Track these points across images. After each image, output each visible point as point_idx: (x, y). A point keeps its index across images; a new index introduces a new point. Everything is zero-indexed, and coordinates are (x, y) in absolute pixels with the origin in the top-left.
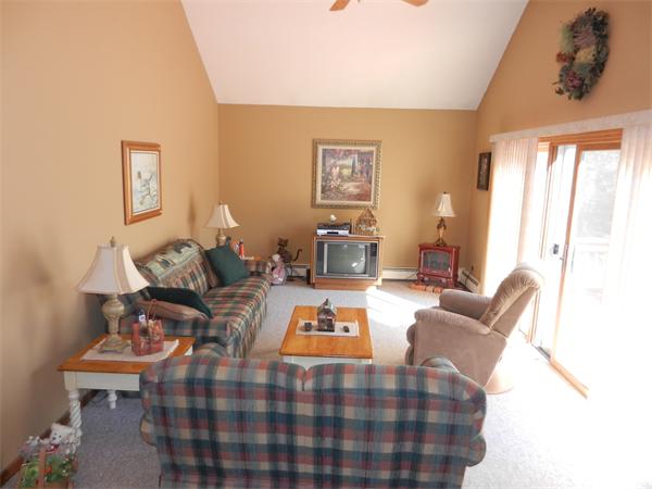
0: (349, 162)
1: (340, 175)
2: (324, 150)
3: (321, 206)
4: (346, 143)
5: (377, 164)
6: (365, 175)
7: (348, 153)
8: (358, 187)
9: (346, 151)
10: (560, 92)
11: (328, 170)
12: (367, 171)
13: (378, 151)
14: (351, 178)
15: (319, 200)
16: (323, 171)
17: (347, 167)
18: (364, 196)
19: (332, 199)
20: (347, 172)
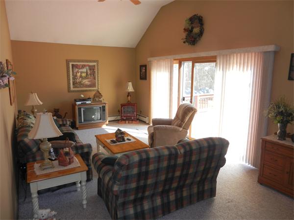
0: (84, 70)
1: (81, 76)
2: (72, 65)
3: (74, 91)
4: (82, 61)
5: (98, 70)
6: (92, 76)
7: (83, 66)
8: (89, 81)
9: (82, 65)
10: (184, 42)
11: (75, 74)
12: (93, 73)
13: (98, 65)
14: (86, 78)
15: (72, 89)
16: (73, 74)
17: (84, 72)
18: (93, 85)
19: (78, 88)
20: (84, 75)
